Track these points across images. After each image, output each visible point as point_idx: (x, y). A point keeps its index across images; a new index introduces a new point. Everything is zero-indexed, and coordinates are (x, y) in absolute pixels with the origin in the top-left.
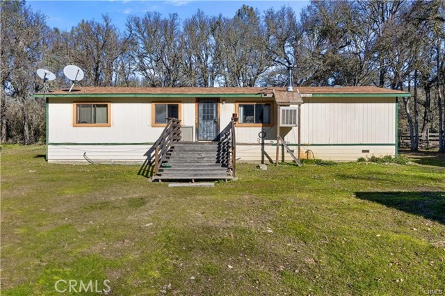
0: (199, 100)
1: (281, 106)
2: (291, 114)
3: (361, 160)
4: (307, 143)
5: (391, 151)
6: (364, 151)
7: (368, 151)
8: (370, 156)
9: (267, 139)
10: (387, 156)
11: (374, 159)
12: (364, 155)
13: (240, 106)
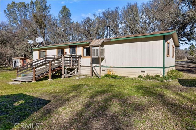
0: (70, 47)
1: (92, 47)
2: (96, 51)
3: (140, 77)
4: (111, 66)
5: (160, 72)
6: (142, 72)
7: (144, 72)
8: (145, 74)
9: (94, 64)
10: (156, 75)
11: (148, 77)
12: (142, 74)
13: (84, 48)
